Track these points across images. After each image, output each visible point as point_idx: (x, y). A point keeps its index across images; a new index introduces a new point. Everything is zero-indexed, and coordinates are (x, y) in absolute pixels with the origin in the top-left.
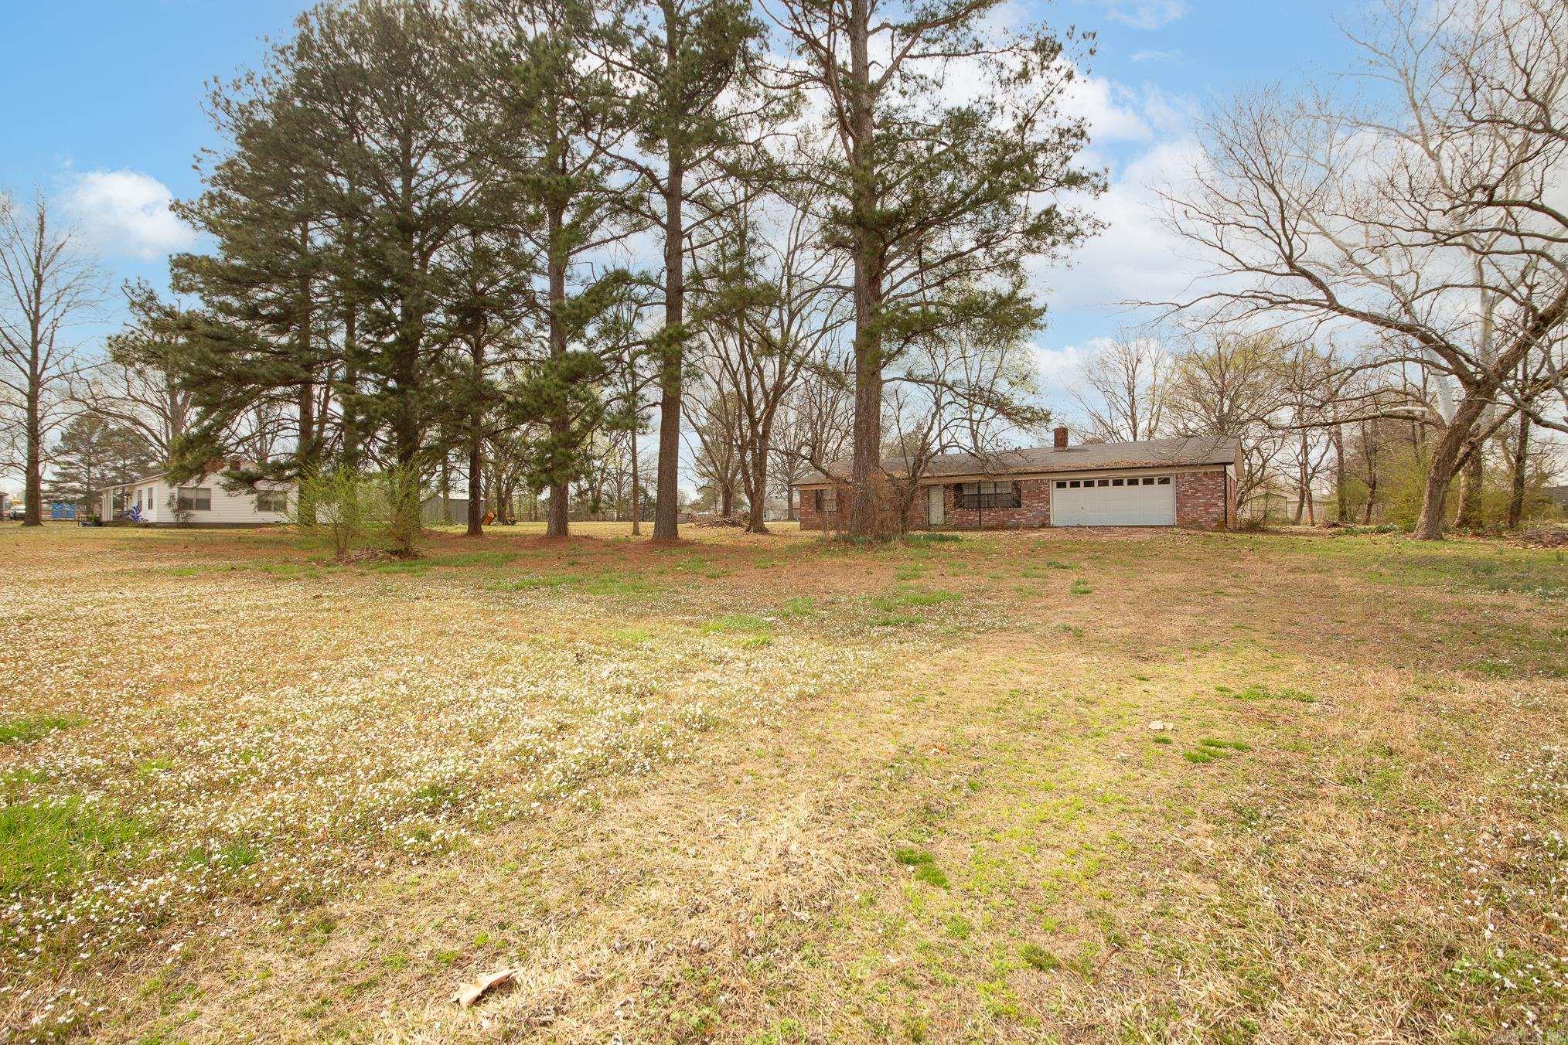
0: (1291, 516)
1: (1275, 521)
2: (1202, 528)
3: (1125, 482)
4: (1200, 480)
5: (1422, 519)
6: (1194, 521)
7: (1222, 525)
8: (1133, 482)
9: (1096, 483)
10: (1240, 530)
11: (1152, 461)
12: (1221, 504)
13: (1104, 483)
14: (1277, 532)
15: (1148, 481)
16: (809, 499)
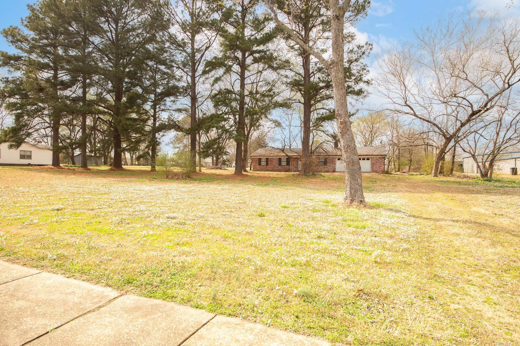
2: (378, 173)
4: (378, 159)
5: (433, 171)
6: (376, 171)
7: (383, 172)
11: (366, 153)
12: (383, 166)
16: (256, 161)
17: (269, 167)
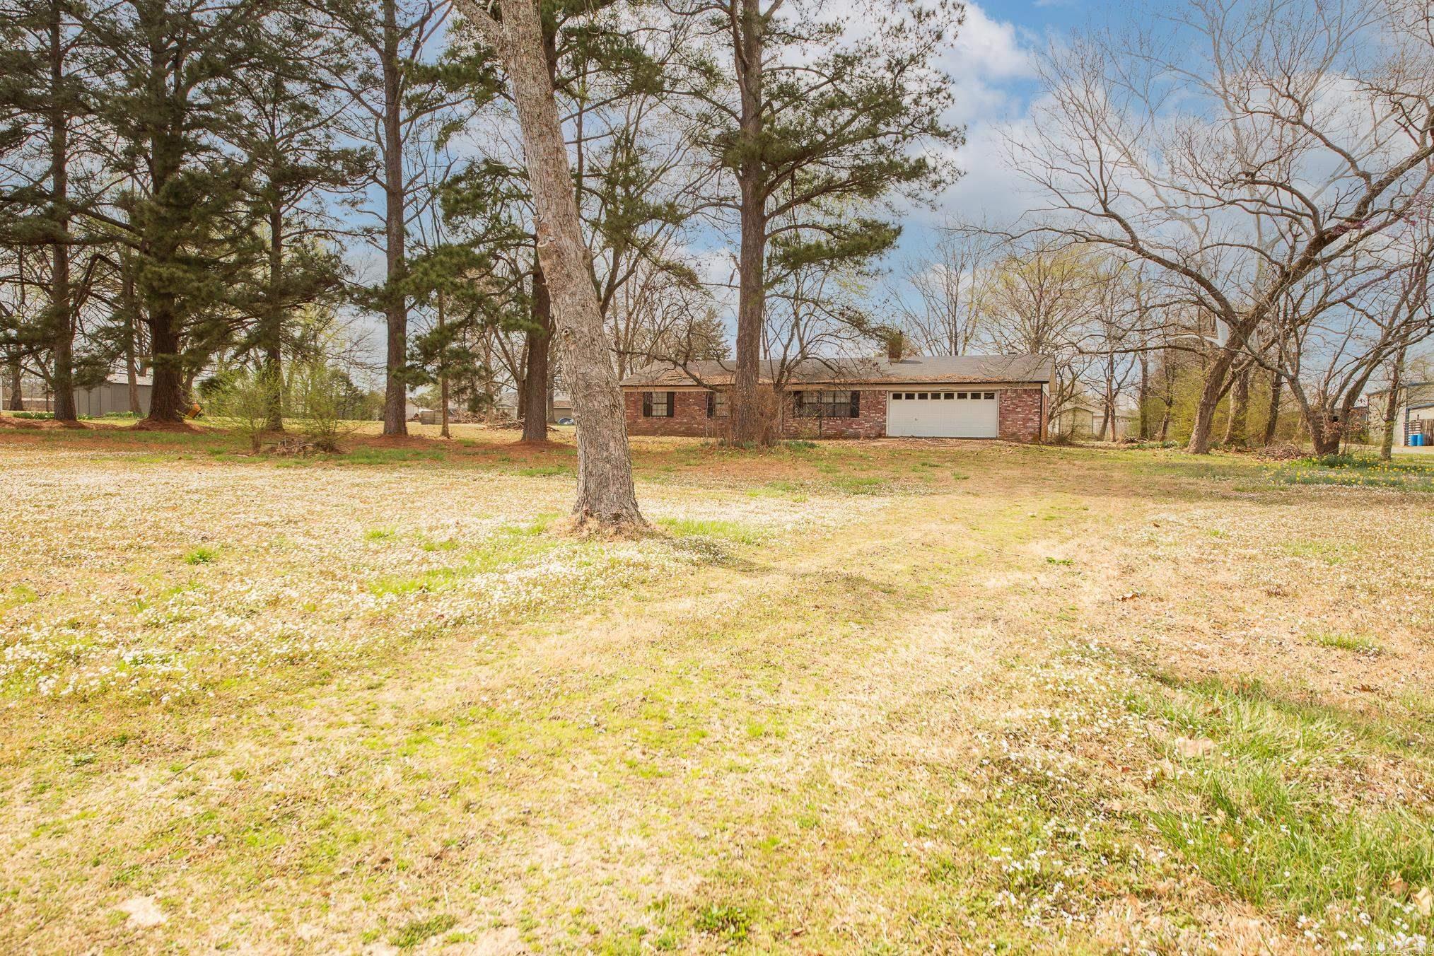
0: (1097, 432)
1: (1082, 436)
2: (1019, 441)
3: (956, 395)
4: (1019, 396)
5: (1194, 436)
6: (1014, 434)
7: (1037, 437)
8: (962, 396)
9: (929, 396)
10: (1051, 444)
11: (981, 377)
12: (1037, 419)
13: (936, 396)
14: (1082, 446)
15: (976, 396)
16: (635, 402)
17: (679, 420)
